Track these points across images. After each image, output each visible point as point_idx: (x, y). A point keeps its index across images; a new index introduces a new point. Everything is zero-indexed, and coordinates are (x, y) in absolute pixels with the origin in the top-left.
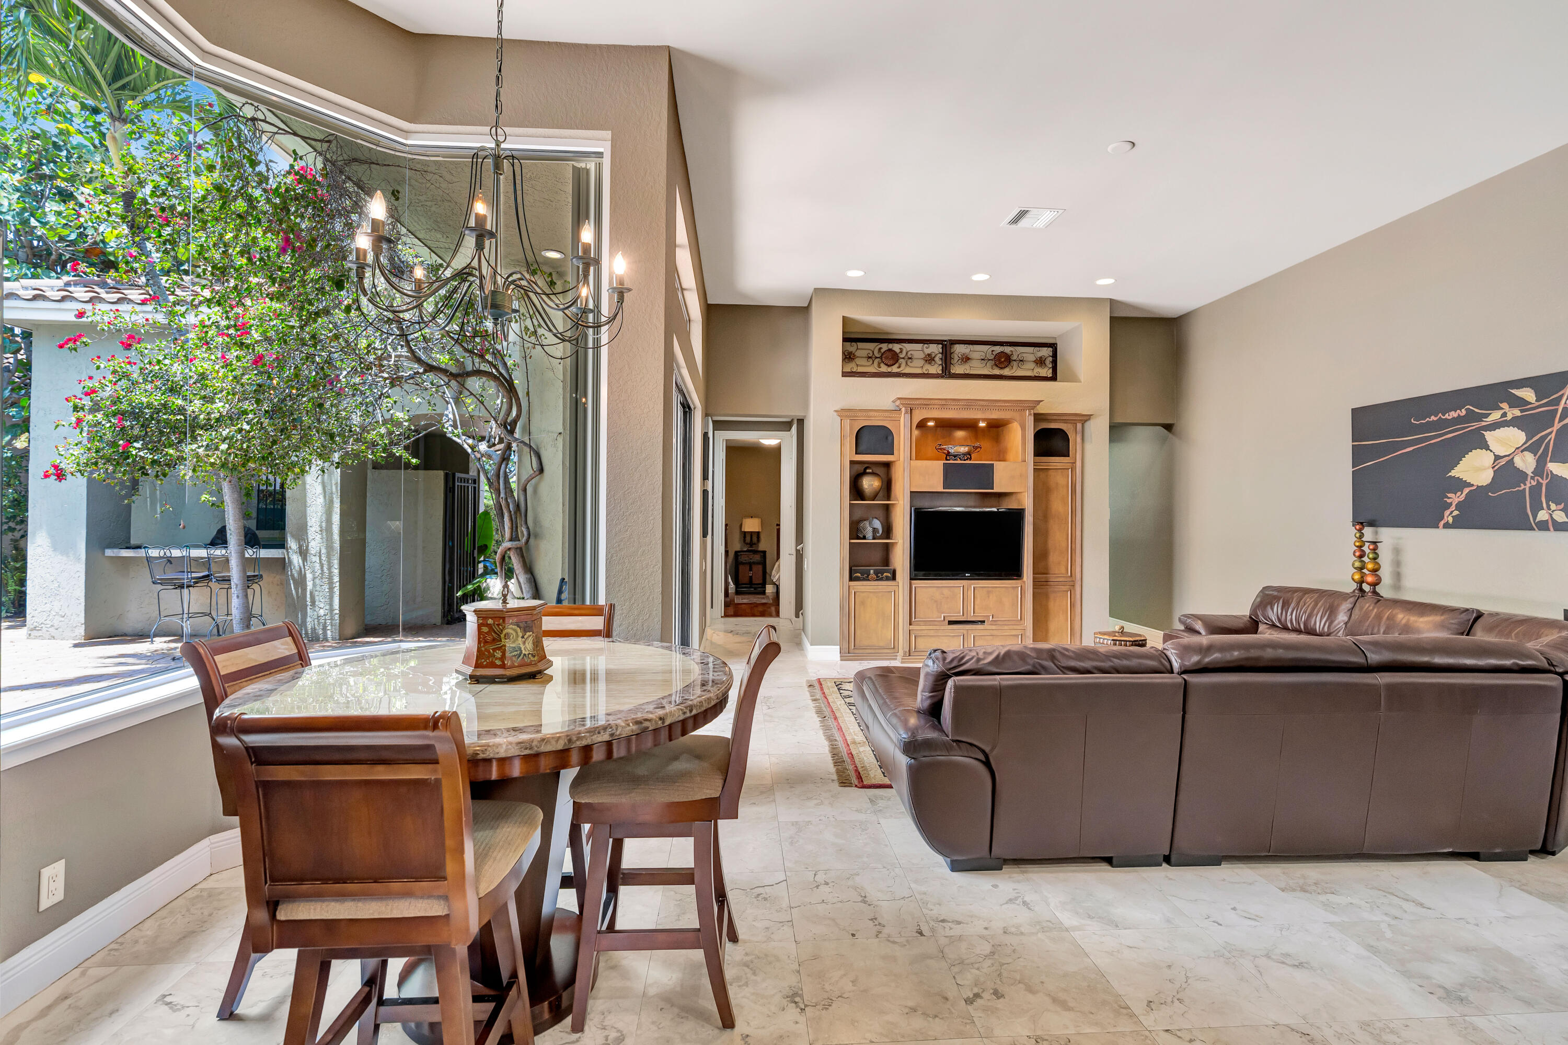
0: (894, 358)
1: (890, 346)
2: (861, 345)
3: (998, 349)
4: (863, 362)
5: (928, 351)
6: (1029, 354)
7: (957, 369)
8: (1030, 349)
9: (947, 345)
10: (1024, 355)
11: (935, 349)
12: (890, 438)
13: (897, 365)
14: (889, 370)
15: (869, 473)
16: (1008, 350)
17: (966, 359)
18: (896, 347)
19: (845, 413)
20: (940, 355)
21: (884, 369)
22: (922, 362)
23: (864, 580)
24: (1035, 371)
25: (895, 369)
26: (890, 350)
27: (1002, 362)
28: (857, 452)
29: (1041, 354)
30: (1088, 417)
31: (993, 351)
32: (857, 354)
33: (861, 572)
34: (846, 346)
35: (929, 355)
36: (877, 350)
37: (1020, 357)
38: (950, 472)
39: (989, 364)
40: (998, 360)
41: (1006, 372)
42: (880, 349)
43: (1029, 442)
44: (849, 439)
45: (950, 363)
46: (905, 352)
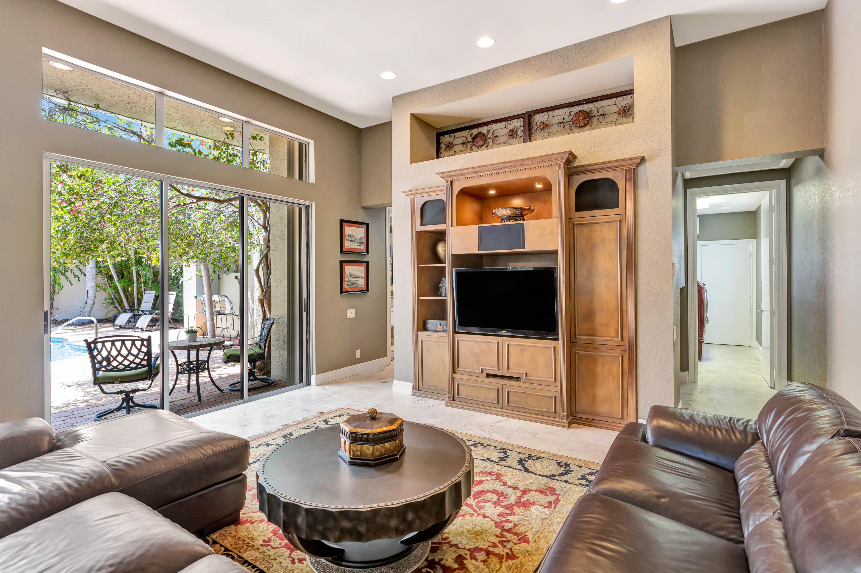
0: (484, 139)
1: (480, 130)
2: (457, 134)
3: (576, 109)
4: (459, 148)
5: (511, 127)
6: (611, 106)
7: (537, 137)
8: (613, 101)
9: (528, 117)
10: (605, 109)
11: (517, 124)
12: (445, 209)
13: (485, 145)
14: (479, 150)
16: (586, 107)
17: (544, 126)
18: (484, 130)
20: (522, 128)
21: (475, 150)
22: (507, 138)
23: (432, 330)
24: (618, 122)
25: (483, 149)
26: (479, 133)
27: (580, 121)
28: (421, 224)
29: (624, 103)
30: (643, 160)
31: (570, 112)
32: (455, 143)
33: (431, 324)
34: (446, 139)
35: (512, 130)
36: (469, 136)
37: (601, 112)
38: (484, 236)
39: (567, 126)
40: (576, 120)
41: (586, 129)
42: (472, 134)
43: (560, 197)
44: (414, 214)
45: (530, 134)
46: (491, 132)
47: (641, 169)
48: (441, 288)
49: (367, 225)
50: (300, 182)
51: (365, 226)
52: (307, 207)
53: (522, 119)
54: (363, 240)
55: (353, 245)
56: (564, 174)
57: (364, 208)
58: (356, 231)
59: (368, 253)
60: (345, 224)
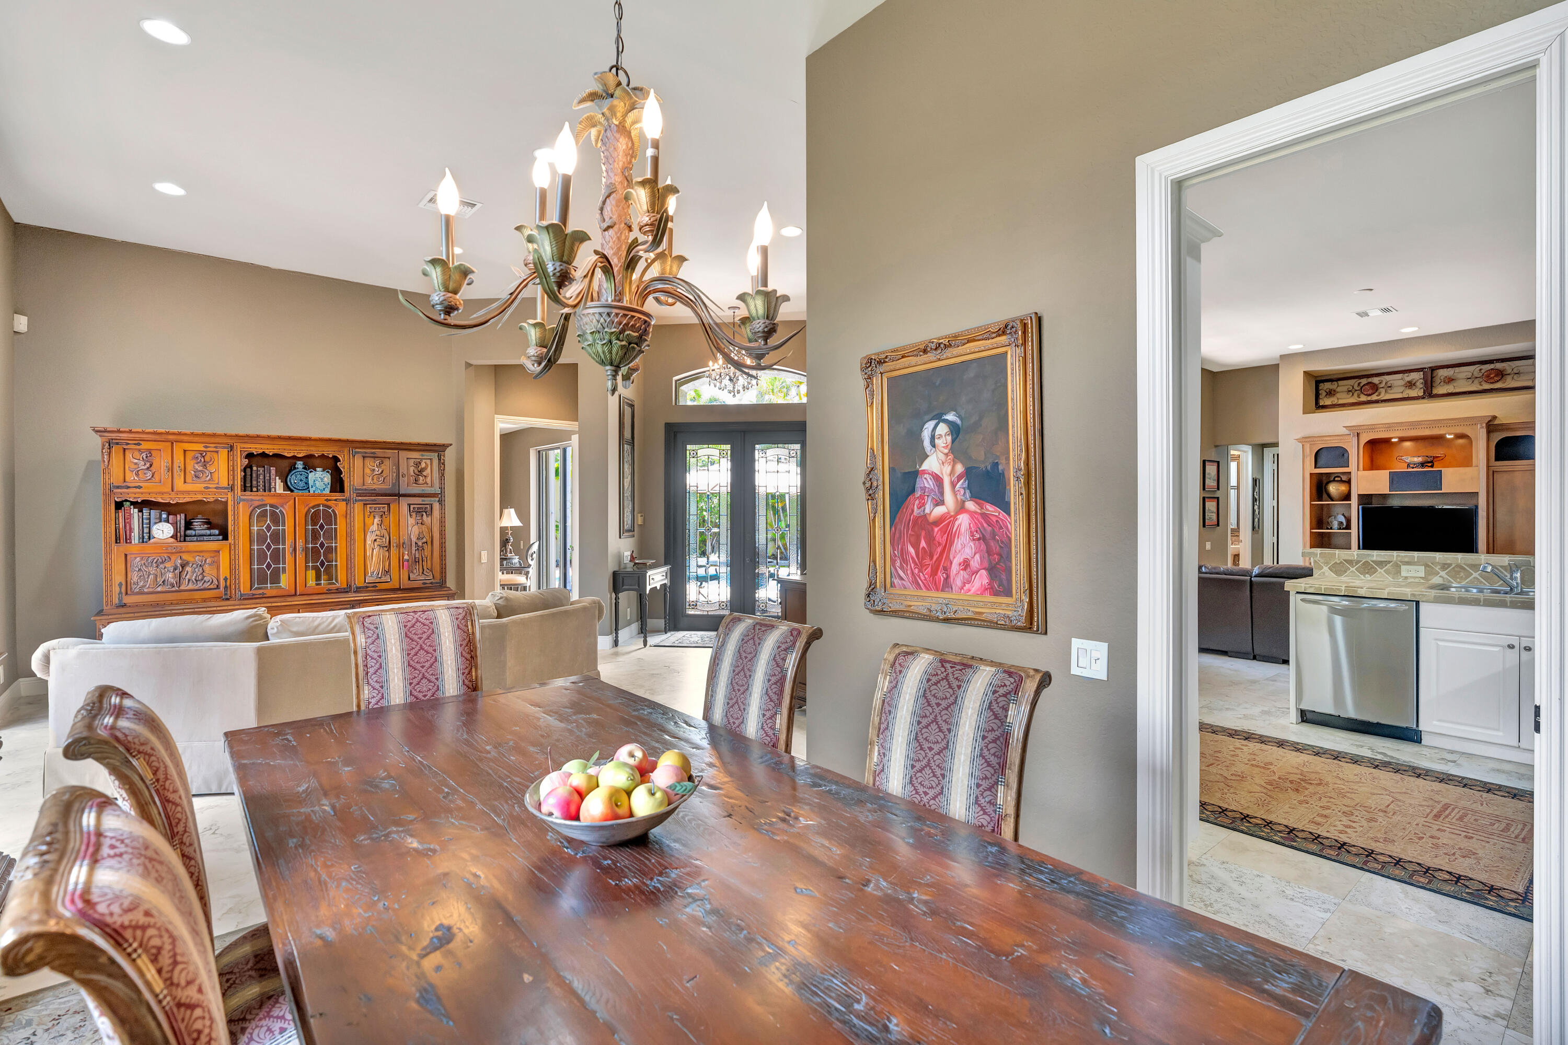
0: (1375, 388)
1: (1370, 380)
2: (1341, 383)
3: (1487, 367)
4: (1344, 395)
5: (1408, 379)
6: (1527, 366)
7: (1440, 390)
8: (1528, 362)
9: (1429, 372)
10: (1520, 368)
11: (1416, 376)
12: (1346, 455)
13: (1377, 394)
14: (1369, 398)
15: (1337, 481)
16: (1499, 366)
17: (1450, 380)
18: (1376, 380)
19: (1304, 440)
20: (1422, 381)
21: (1363, 398)
22: (1403, 388)
25: (1374, 397)
26: (1369, 383)
27: (1494, 378)
28: (1316, 468)
31: (1481, 370)
32: (1338, 390)
34: (1327, 386)
35: (1409, 382)
36: (1357, 384)
37: (1515, 371)
38: (1395, 479)
39: (1476, 381)
40: (1488, 376)
41: (1499, 385)
42: (1359, 384)
43: (1481, 450)
44: (1309, 458)
45: (1432, 386)
46: (1384, 383)
48: (1332, 522)
49: (1218, 462)
51: (1216, 464)
53: (1422, 373)
54: (1216, 478)
55: (1211, 483)
56: (1484, 430)
57: (1216, 446)
58: (1211, 469)
59: (1218, 489)
60: (1207, 463)
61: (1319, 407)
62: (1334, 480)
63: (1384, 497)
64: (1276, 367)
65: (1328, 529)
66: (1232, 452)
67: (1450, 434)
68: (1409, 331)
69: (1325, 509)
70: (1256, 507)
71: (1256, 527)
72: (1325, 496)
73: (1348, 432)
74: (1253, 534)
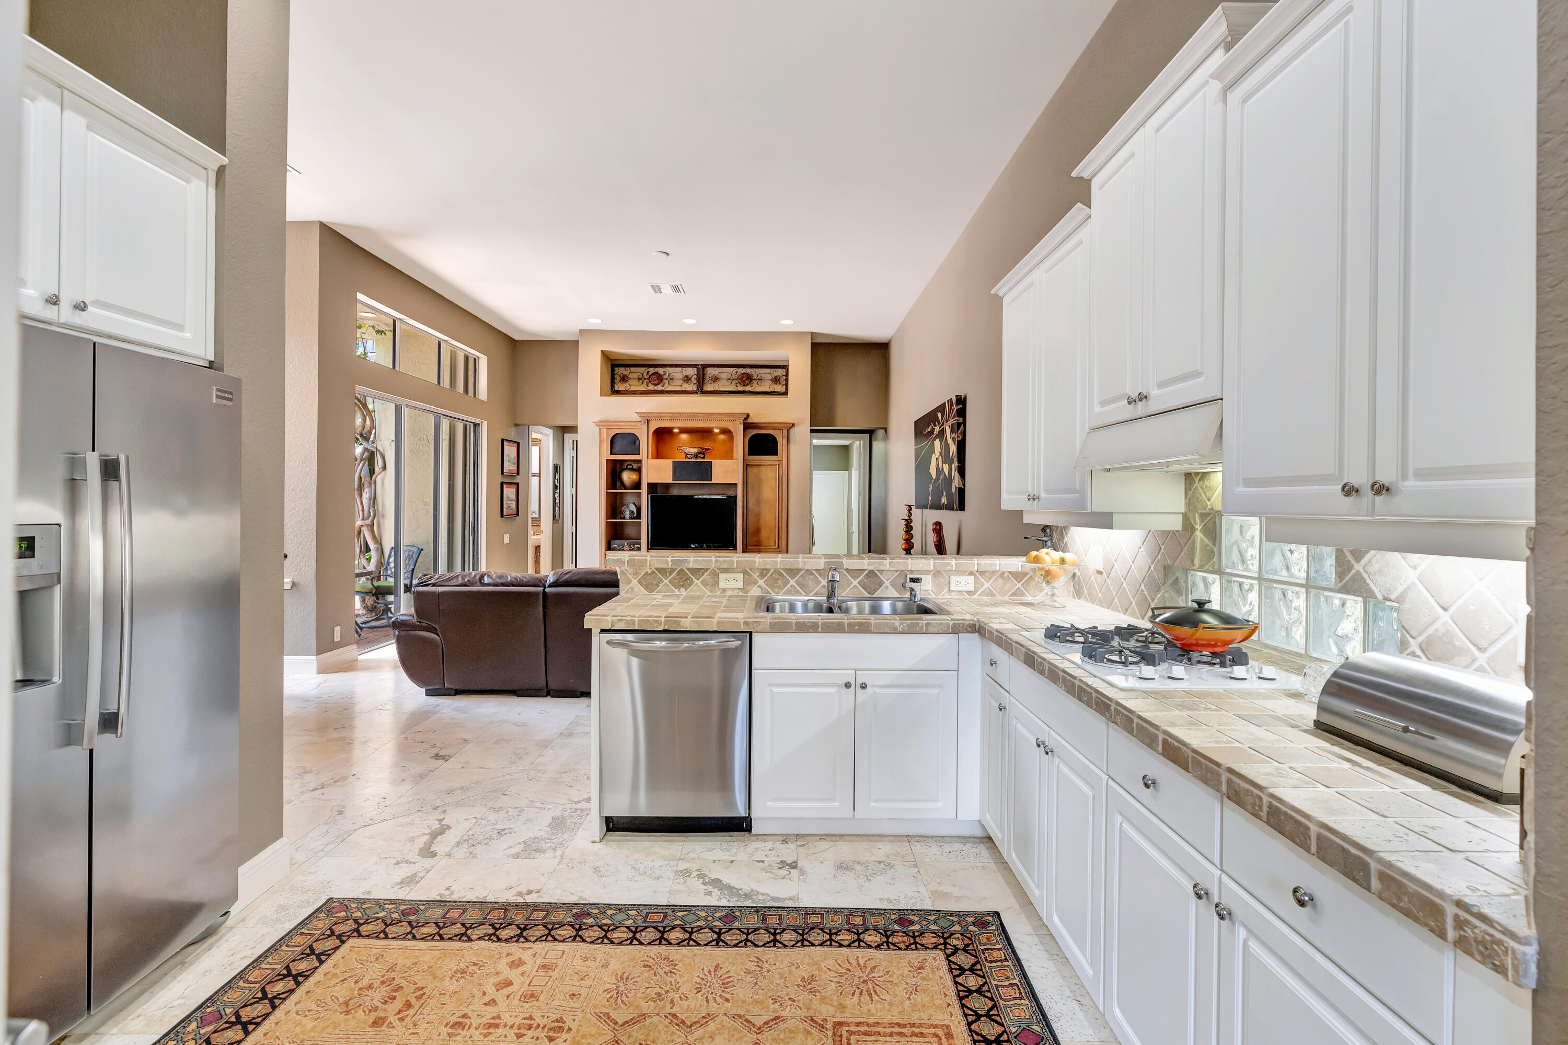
0: (660, 379)
1: (656, 370)
2: (633, 369)
3: (741, 371)
4: (635, 382)
5: (686, 373)
6: (767, 374)
7: (709, 387)
8: (768, 370)
9: (702, 369)
10: (763, 375)
11: (691, 372)
12: (637, 442)
13: (661, 384)
14: (655, 388)
15: (630, 469)
16: (749, 371)
17: (715, 379)
18: (661, 371)
19: (601, 424)
20: (696, 376)
21: (651, 387)
22: (682, 382)
23: (620, 550)
24: (772, 387)
25: (659, 388)
26: (656, 373)
27: (744, 381)
28: (611, 454)
29: (776, 374)
30: (793, 425)
31: (736, 372)
32: (630, 376)
33: (616, 543)
34: (621, 371)
35: (687, 376)
36: (645, 373)
37: (759, 377)
38: (678, 468)
39: (734, 383)
40: (741, 379)
41: (748, 388)
42: (648, 372)
43: (739, 444)
44: (605, 444)
45: (703, 383)
46: (667, 374)
47: (792, 431)
48: (624, 511)
49: (518, 444)
50: (466, 396)
51: (516, 445)
52: (476, 425)
53: (696, 369)
54: (515, 461)
55: (509, 466)
56: (741, 427)
57: (516, 425)
58: (510, 450)
59: (518, 473)
60: (505, 443)
61: (615, 392)
62: (627, 469)
63: (667, 486)
64: (576, 343)
65: (621, 518)
66: (534, 435)
67: (717, 428)
68: (690, 323)
69: (618, 497)
70: (557, 495)
71: (557, 517)
72: (618, 484)
73: (638, 419)
74: (553, 524)
